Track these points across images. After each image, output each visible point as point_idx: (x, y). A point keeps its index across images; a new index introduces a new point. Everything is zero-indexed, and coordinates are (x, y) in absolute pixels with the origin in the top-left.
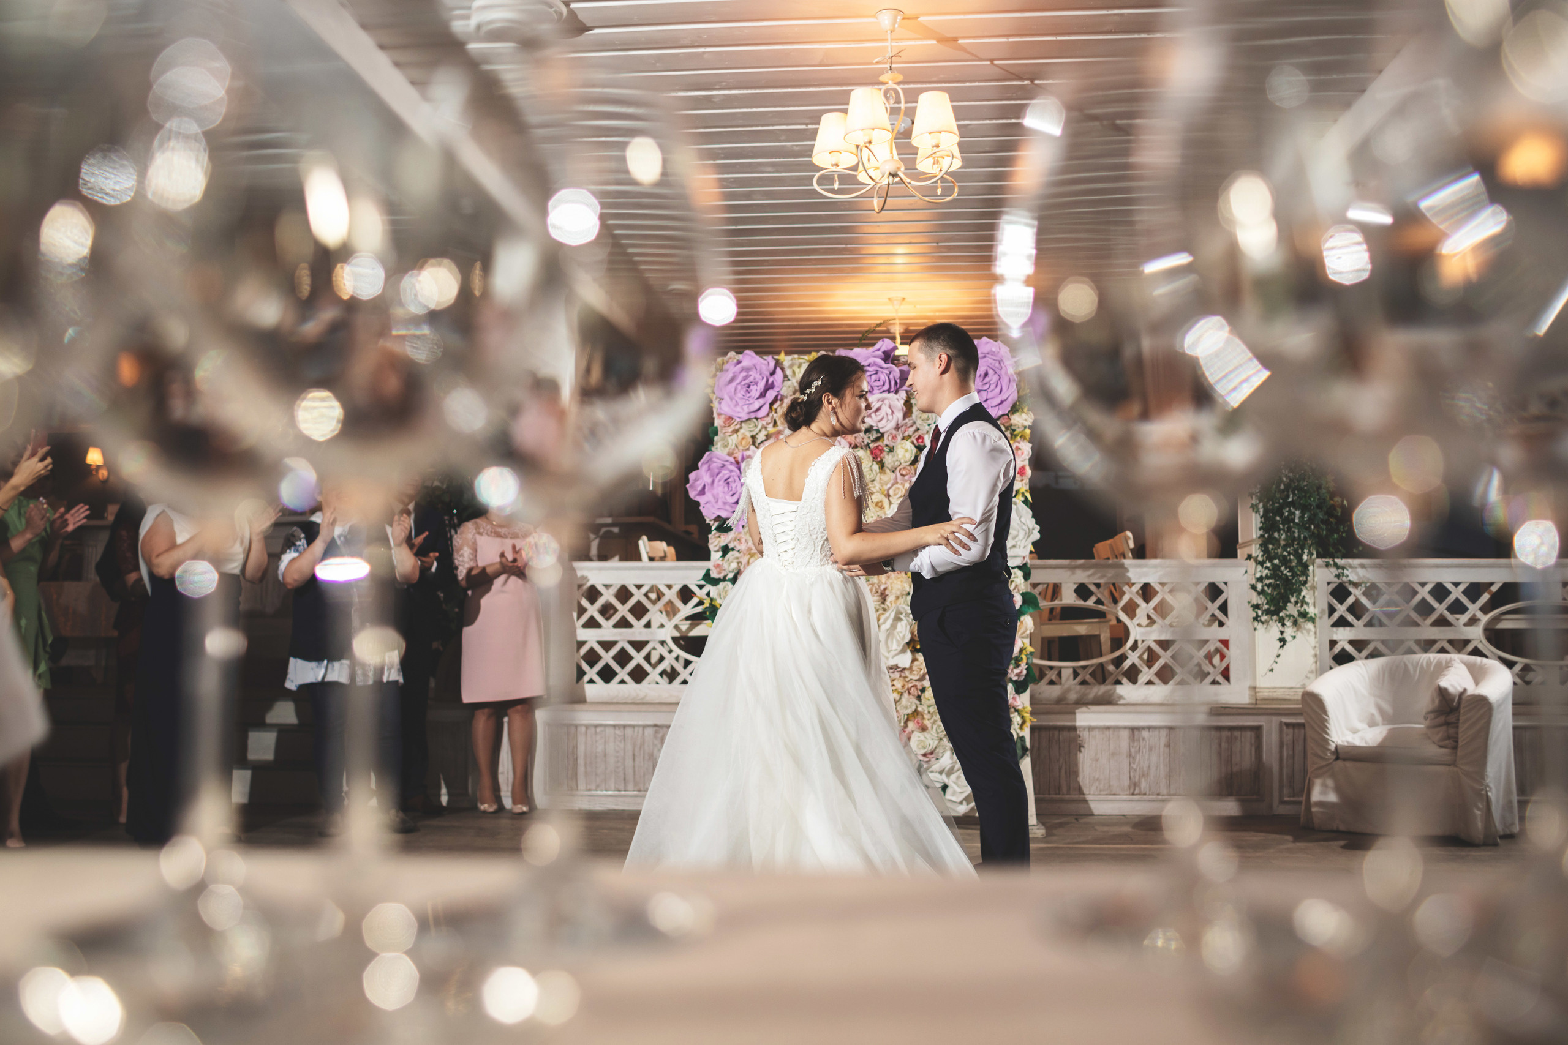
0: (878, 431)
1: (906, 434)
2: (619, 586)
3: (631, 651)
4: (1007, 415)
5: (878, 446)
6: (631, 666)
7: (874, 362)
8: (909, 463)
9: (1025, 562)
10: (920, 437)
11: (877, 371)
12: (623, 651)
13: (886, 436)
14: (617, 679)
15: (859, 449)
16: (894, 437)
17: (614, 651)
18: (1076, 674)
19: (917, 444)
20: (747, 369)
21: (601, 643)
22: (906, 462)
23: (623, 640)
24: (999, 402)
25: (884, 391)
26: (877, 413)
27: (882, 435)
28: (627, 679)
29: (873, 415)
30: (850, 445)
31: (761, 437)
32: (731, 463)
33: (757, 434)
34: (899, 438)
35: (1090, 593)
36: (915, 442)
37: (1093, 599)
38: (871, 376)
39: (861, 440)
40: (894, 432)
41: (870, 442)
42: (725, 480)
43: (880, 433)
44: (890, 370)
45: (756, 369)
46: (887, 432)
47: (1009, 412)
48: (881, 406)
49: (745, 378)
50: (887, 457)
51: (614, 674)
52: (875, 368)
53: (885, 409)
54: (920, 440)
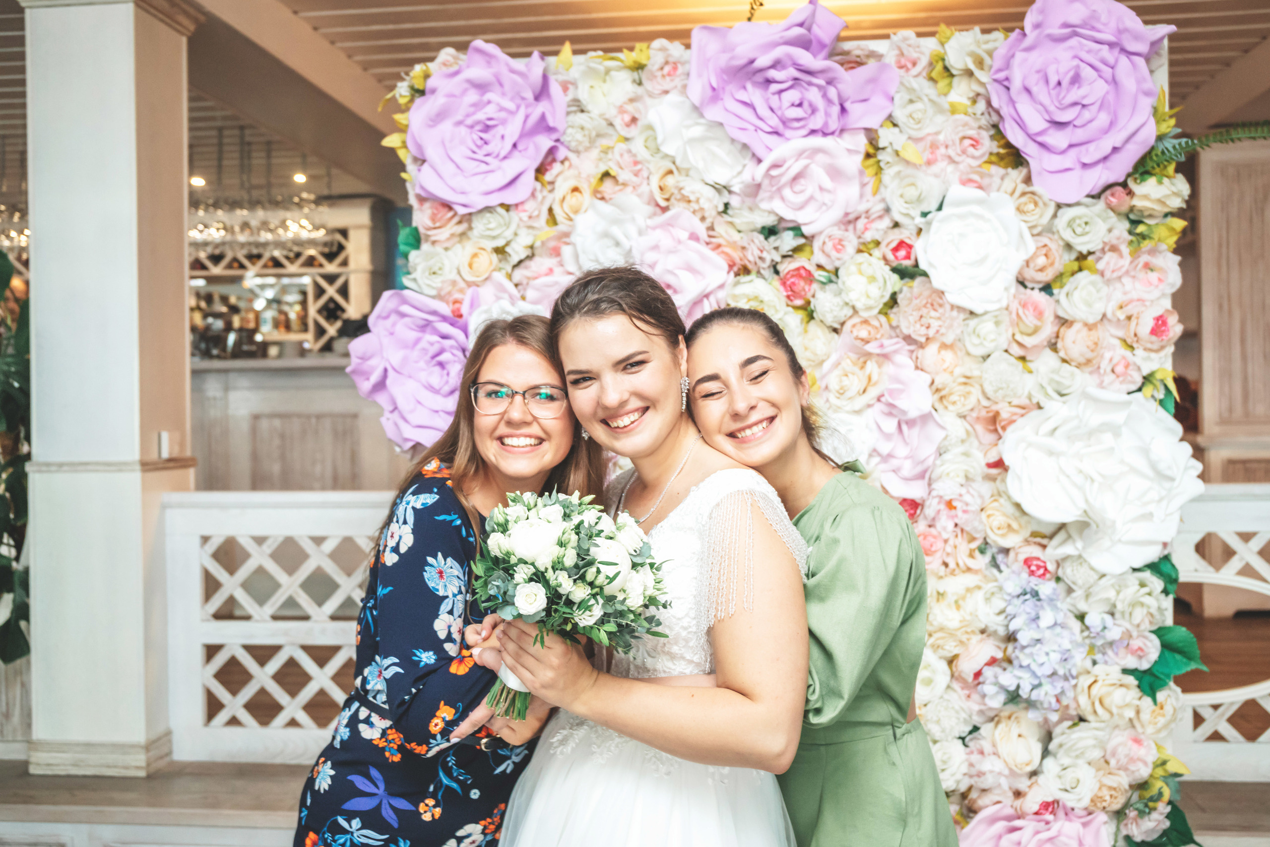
0: (796, 229)
1: (868, 236)
2: (281, 539)
3: (307, 663)
4: (1124, 185)
5: (798, 269)
6: (308, 693)
7: (789, 56)
8: (876, 311)
9: (1166, 552)
10: (901, 244)
11: (796, 79)
12: (292, 663)
13: (817, 244)
14: (282, 718)
15: (753, 276)
16: (839, 245)
17: (275, 664)
18: (1198, 720)
19: (894, 264)
20: (481, 87)
21: (250, 649)
22: (869, 308)
23: (293, 644)
24: (1108, 150)
25: (813, 132)
26: (797, 188)
27: (810, 239)
28: (303, 717)
29: (787, 192)
30: (731, 267)
31: (517, 252)
32: (444, 319)
33: (507, 244)
34: (850, 249)
35: (1229, 553)
36: (890, 256)
37: (1235, 564)
38: (781, 92)
39: (757, 253)
40: (837, 233)
41: (778, 259)
42: (433, 357)
43: (803, 236)
44: (830, 75)
45: (501, 85)
46: (821, 233)
47: (1129, 175)
48: (806, 167)
49: (478, 106)
50: (820, 295)
51: (276, 708)
52: (792, 72)
53: (818, 174)
54: (902, 253)
